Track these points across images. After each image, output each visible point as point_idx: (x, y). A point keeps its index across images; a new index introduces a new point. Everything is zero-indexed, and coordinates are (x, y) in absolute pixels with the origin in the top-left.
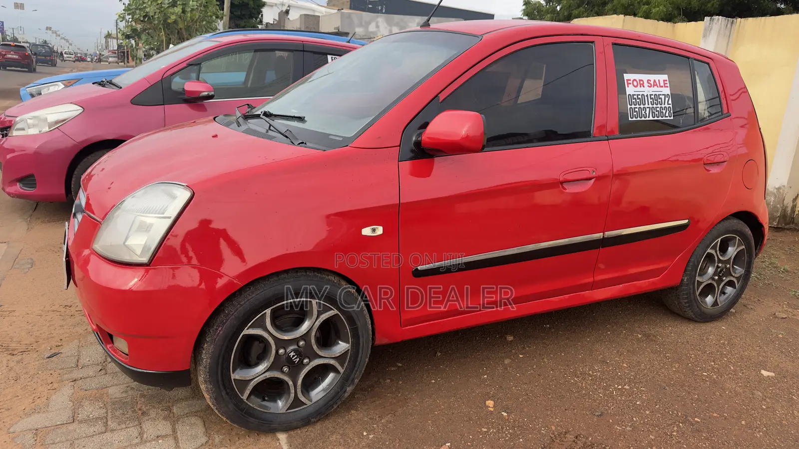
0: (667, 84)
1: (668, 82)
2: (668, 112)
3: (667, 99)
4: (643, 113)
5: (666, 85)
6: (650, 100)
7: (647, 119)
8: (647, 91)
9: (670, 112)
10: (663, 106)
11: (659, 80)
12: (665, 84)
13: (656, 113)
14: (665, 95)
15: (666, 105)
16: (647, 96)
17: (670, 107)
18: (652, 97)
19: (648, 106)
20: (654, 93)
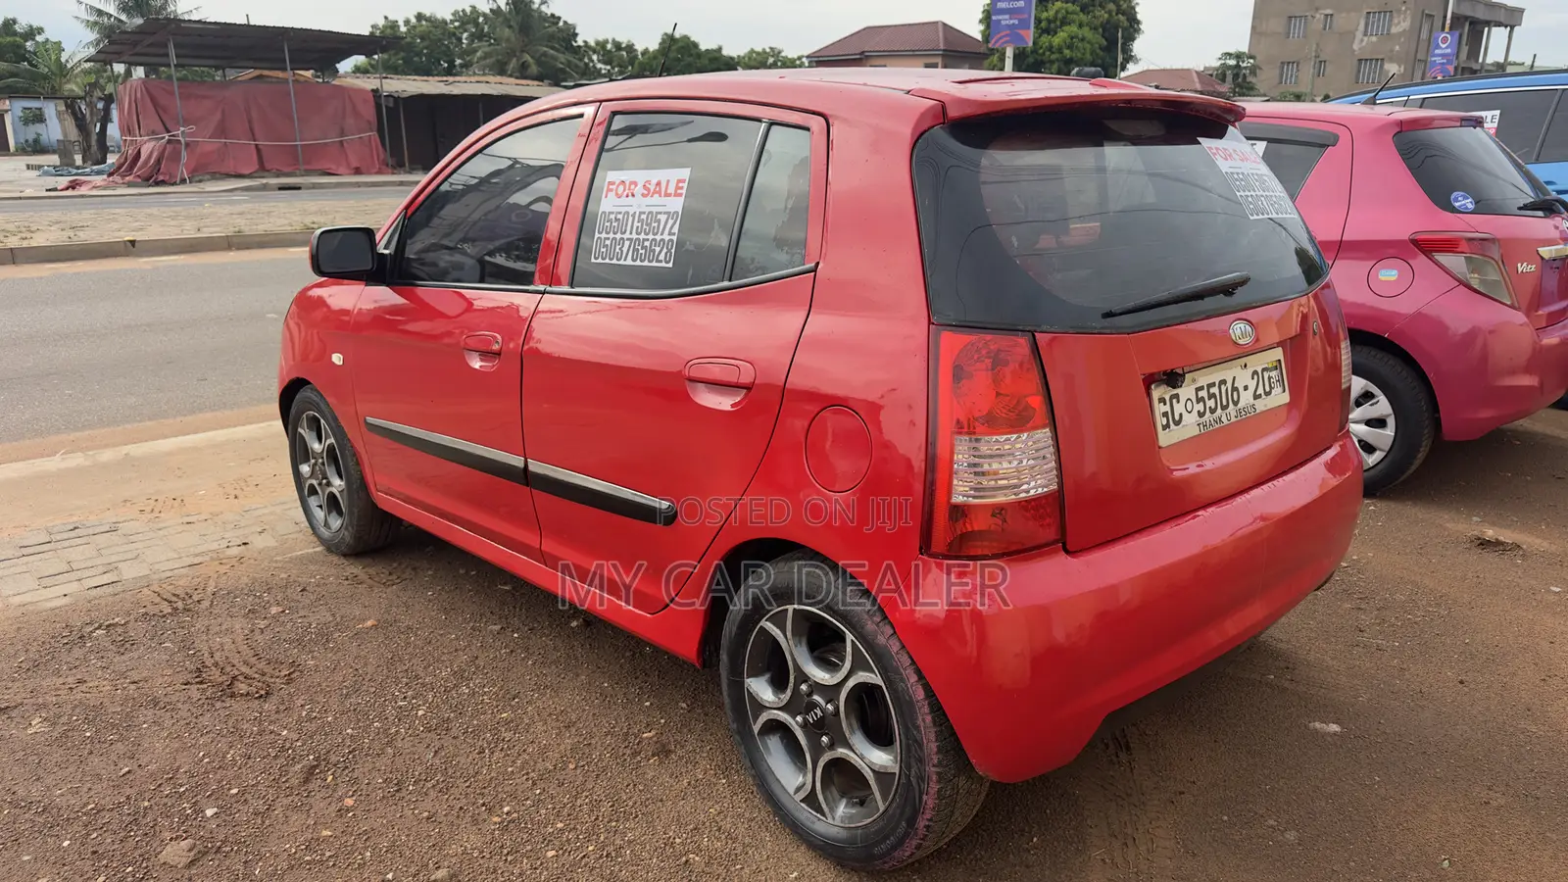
0: (682, 188)
1: (685, 185)
2: (665, 250)
3: (671, 222)
4: (617, 250)
5: (679, 191)
6: (636, 224)
7: (622, 262)
8: (638, 204)
9: (669, 251)
10: (658, 237)
11: (668, 181)
12: (678, 188)
13: (641, 251)
14: (668, 213)
15: (667, 237)
16: (634, 215)
17: (672, 241)
18: (644, 217)
19: (630, 237)
20: (647, 210)
